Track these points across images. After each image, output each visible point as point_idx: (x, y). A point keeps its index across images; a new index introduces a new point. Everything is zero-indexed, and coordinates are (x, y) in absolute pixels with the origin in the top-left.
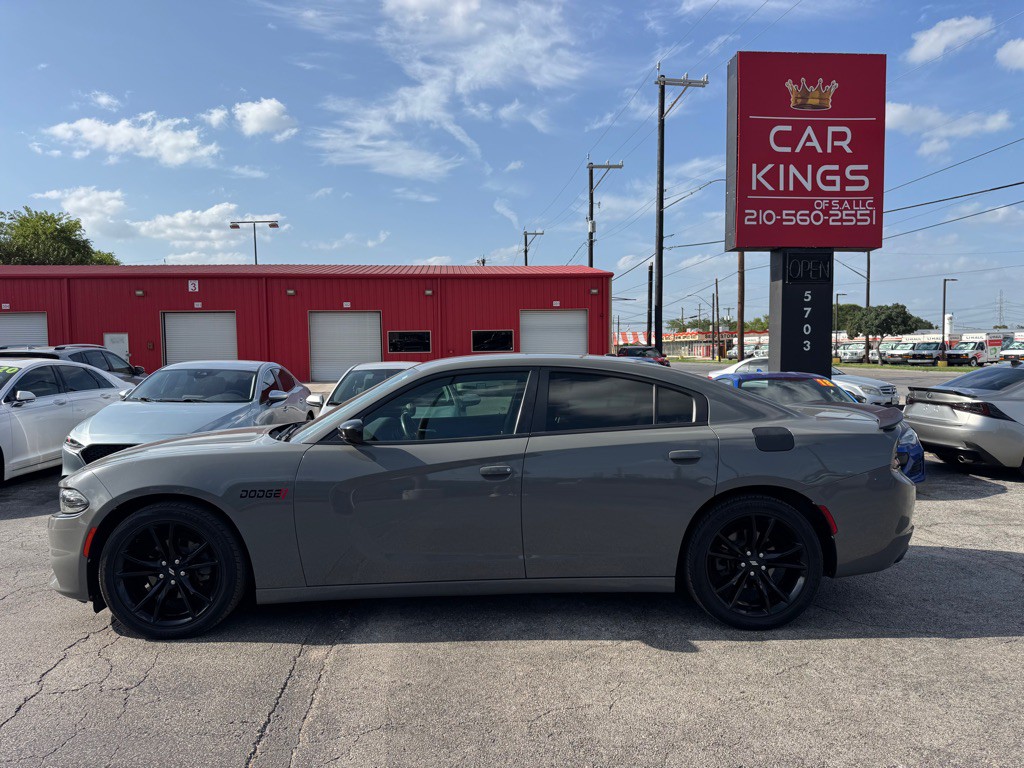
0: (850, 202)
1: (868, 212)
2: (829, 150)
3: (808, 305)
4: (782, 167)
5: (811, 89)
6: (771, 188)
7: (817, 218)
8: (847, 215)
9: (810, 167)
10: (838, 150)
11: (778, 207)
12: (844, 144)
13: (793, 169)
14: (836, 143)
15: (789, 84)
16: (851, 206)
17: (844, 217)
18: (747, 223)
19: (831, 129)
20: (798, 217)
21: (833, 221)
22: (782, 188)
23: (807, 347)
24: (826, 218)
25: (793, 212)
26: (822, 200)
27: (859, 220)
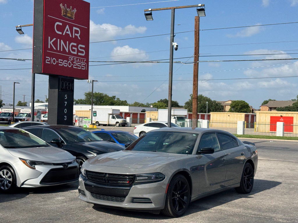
0: (80, 59)
1: (84, 65)
2: (74, 37)
3: (66, 100)
4: (59, 40)
5: (68, 9)
6: (55, 49)
7: (70, 64)
8: (79, 65)
9: (68, 42)
10: (76, 37)
11: (58, 57)
12: (78, 35)
13: (62, 42)
14: (76, 35)
15: (61, 5)
16: (80, 61)
17: (78, 66)
18: (47, 62)
19: (74, 28)
20: (64, 63)
21: (75, 66)
22: (58, 49)
23: (65, 119)
24: (72, 65)
25: (62, 60)
26: (71, 57)
27: (82, 67)
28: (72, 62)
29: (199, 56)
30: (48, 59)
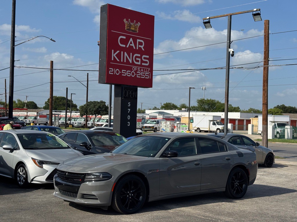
0: (143, 69)
1: (148, 74)
2: (137, 49)
3: (129, 108)
4: (122, 52)
5: (132, 24)
6: (118, 60)
7: (133, 74)
8: (143, 74)
9: (131, 54)
10: (140, 48)
11: (121, 68)
12: (142, 47)
13: (126, 54)
14: (140, 46)
15: (125, 20)
16: (144, 71)
17: (141, 75)
18: (110, 73)
19: (138, 40)
20: (127, 73)
21: (138, 76)
22: (122, 61)
23: (129, 125)
24: (136, 74)
25: (125, 71)
26: (135, 67)
27: (146, 77)
28: (136, 72)
29: (269, 60)
30: (112, 70)
